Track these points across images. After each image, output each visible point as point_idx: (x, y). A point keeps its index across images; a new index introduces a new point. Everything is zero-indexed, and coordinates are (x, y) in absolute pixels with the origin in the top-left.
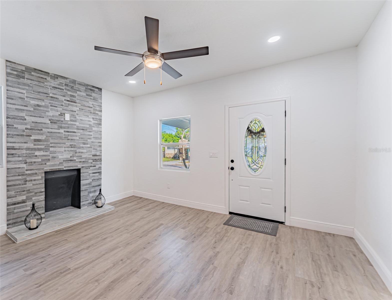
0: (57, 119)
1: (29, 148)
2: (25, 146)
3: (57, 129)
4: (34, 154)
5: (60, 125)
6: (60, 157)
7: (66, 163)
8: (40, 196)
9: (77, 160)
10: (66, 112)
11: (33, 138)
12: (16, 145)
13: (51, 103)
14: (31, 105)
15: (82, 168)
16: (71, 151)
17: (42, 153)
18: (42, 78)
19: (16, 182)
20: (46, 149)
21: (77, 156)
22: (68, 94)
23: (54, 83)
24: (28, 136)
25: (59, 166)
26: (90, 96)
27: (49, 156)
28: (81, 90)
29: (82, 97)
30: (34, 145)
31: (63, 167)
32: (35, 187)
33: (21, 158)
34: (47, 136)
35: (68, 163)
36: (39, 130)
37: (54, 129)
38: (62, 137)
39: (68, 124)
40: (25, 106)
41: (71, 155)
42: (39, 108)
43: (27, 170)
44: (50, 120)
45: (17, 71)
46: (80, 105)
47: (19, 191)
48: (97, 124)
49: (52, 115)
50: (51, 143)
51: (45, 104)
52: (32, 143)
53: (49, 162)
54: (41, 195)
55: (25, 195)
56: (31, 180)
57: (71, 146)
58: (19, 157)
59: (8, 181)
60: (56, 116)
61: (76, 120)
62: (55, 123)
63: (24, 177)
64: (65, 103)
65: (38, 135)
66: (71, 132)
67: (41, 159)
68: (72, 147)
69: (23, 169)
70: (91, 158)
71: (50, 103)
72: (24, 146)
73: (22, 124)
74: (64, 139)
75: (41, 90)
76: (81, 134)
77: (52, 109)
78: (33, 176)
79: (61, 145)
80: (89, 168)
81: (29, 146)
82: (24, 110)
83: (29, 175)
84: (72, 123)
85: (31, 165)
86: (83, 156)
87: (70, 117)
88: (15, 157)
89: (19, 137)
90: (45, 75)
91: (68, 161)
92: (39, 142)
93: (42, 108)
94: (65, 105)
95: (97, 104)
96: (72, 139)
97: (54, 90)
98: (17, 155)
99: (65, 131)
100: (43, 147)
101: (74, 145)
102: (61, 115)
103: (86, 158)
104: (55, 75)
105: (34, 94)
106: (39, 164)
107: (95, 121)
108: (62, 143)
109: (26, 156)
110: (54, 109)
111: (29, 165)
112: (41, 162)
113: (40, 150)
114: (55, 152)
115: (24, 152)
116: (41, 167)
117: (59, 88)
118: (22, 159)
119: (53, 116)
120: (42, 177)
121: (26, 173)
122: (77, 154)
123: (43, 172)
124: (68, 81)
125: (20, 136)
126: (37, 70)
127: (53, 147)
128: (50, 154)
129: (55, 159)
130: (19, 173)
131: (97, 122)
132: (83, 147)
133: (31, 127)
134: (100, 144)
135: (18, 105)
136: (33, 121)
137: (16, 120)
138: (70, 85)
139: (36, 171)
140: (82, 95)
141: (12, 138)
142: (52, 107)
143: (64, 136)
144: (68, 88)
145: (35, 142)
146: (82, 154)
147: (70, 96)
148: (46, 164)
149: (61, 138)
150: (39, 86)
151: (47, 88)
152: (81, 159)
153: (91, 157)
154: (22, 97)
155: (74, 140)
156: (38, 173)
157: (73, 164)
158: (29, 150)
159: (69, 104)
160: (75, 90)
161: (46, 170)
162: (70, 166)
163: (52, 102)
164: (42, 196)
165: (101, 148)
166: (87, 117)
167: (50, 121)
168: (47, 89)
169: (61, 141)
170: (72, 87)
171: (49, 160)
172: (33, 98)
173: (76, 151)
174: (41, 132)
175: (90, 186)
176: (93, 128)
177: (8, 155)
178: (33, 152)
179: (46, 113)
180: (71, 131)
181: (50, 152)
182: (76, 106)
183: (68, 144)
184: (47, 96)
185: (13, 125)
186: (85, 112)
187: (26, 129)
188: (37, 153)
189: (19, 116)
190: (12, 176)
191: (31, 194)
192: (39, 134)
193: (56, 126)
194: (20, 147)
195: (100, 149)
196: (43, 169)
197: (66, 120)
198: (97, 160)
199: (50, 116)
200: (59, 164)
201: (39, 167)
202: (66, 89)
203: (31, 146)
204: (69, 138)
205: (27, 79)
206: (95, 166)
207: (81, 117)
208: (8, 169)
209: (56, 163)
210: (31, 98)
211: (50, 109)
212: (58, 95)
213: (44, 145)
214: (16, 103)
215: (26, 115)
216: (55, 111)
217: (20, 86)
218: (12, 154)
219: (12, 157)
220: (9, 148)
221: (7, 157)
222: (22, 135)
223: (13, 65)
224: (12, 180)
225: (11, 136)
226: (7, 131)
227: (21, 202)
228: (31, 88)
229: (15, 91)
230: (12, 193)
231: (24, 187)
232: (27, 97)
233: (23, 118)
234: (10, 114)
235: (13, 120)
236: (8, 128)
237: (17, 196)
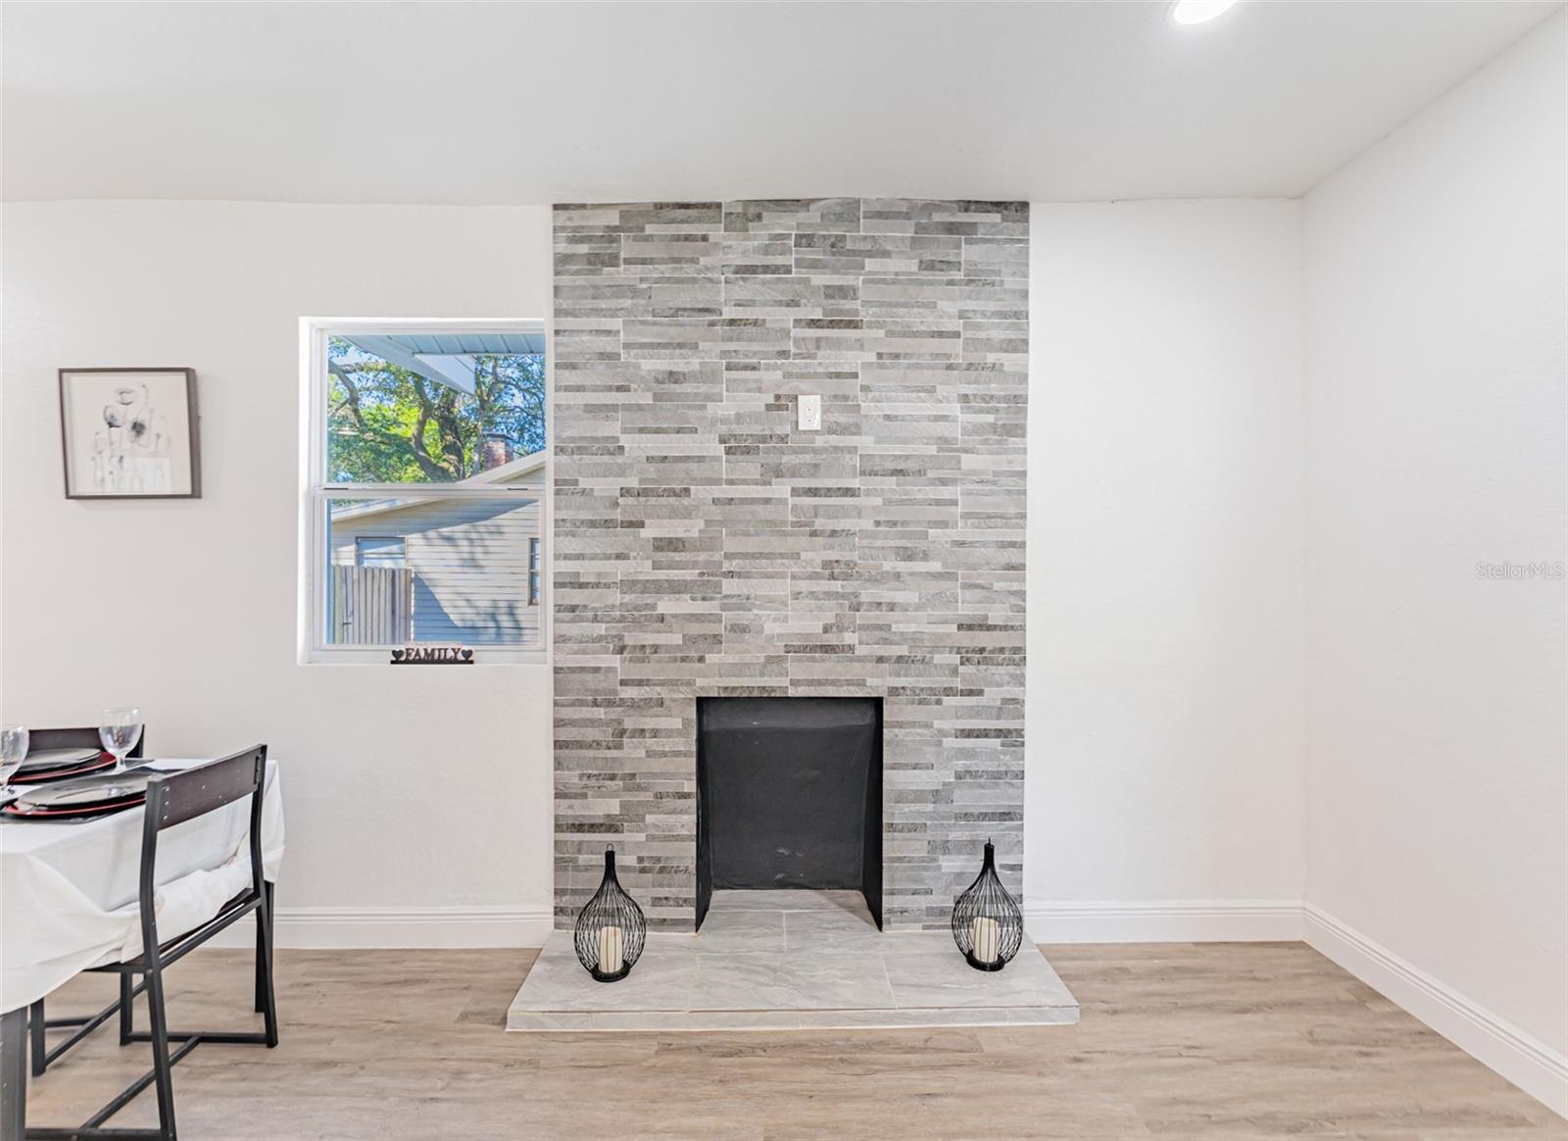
0: (756, 429)
1: (634, 582)
2: (620, 570)
3: (757, 484)
4: (654, 607)
5: (773, 459)
6: (771, 628)
7: (800, 660)
8: (675, 811)
9: (860, 651)
10: (804, 385)
11: (649, 532)
12: (587, 569)
13: (729, 351)
14: (642, 380)
15: (891, 698)
16: (829, 595)
17: (685, 605)
18: (688, 238)
19: (583, 730)
20: (704, 587)
21: (864, 628)
22: (813, 287)
23: (742, 248)
24: (631, 524)
25: (762, 675)
26: (944, 267)
27: (718, 619)
28: (889, 248)
29: (894, 282)
30: (656, 566)
31: (784, 682)
32: (656, 765)
33: (604, 626)
34: (708, 523)
35: (813, 660)
36: (674, 493)
37: (743, 481)
38: (785, 523)
39: (815, 451)
40: (619, 389)
41: (829, 618)
42: (677, 388)
43: (623, 683)
44: (722, 441)
45: (589, 239)
46: (881, 333)
47: (595, 772)
48: (993, 428)
49: (733, 413)
50: (729, 556)
51: (701, 364)
52: (647, 559)
53: (719, 652)
54: (681, 812)
55: (617, 797)
56: (642, 733)
57: (831, 570)
58: (595, 619)
59: (558, 723)
60: (754, 417)
61: (857, 425)
62: (747, 451)
63: (615, 713)
64: (796, 341)
65: (671, 518)
66: (829, 492)
67: (684, 636)
68: (833, 577)
69: (611, 675)
70: (948, 643)
71: (724, 354)
72: (615, 571)
73: (608, 472)
74: (791, 535)
75: (686, 298)
76: (888, 502)
77: (735, 380)
78: (650, 712)
79: (778, 565)
80: (939, 702)
81: (633, 571)
82: (614, 408)
83: (634, 705)
84: (835, 440)
85: (643, 661)
86: (894, 628)
87: (825, 411)
88: (582, 621)
89: (596, 531)
90: (699, 220)
91: (813, 649)
92: (672, 554)
93: (687, 388)
94: (797, 351)
95: (992, 306)
96: (834, 533)
97: (742, 283)
98: (590, 614)
99: (795, 492)
100: (690, 575)
101: (847, 564)
102: (779, 408)
103: (915, 640)
104: (747, 203)
105: (655, 324)
106: (675, 660)
107: (981, 411)
108: (782, 555)
109: (623, 619)
110: (745, 381)
111: (631, 660)
112: (682, 651)
113: (679, 593)
114: (744, 603)
115: (615, 597)
116: (685, 671)
117: (768, 266)
118: (606, 629)
119: (739, 418)
120: (686, 722)
121: (622, 697)
122: (860, 617)
123: (691, 699)
124: (813, 216)
125: (601, 526)
126: (668, 205)
127: (740, 575)
128: (724, 613)
129: (747, 636)
130: (597, 691)
131: (990, 418)
132: (898, 576)
133: (642, 481)
134: (1012, 556)
135: (595, 389)
136: (651, 453)
137: (587, 459)
138: (824, 237)
139: (662, 692)
140: (896, 274)
141: (574, 536)
142: (734, 374)
143: (791, 518)
144: (812, 253)
145: (660, 554)
146: (896, 615)
147: (828, 296)
148: (701, 659)
149: (775, 527)
150: (679, 281)
151: (710, 280)
152: (886, 642)
153: (949, 635)
154: (609, 349)
155: (849, 534)
156: (667, 703)
157: (840, 667)
158: (634, 592)
159: (818, 340)
160: (853, 252)
161: (701, 688)
162: (822, 677)
163: (731, 346)
164: (686, 817)
165: (1023, 580)
166: (922, 395)
167: (723, 446)
168: (710, 285)
169: (776, 544)
170: (836, 245)
171: (717, 639)
172: (651, 346)
173: (857, 595)
174: (686, 501)
175: (942, 807)
176: (963, 456)
177: (559, 611)
178: (648, 599)
179: (705, 407)
180: (829, 490)
181: (721, 599)
182: (861, 345)
183: (815, 555)
184: (712, 324)
185: (576, 482)
186: (910, 367)
187: (625, 492)
188: (666, 606)
189: (596, 440)
190: (573, 704)
191: (643, 797)
192: (674, 513)
193: (751, 468)
194: (599, 575)
195: (1015, 586)
196: (690, 683)
197: (801, 428)
198: (992, 652)
199: (725, 421)
200: (764, 666)
201: (673, 671)
202: (799, 263)
203: (642, 568)
204: (820, 524)
205: (628, 261)
206: (980, 693)
207: (888, 399)
208: (557, 670)
209: (748, 658)
210: (643, 346)
211: (724, 386)
212: (765, 304)
213: (695, 564)
214: (588, 382)
215: (625, 431)
216: (749, 390)
217: (603, 304)
218: (573, 609)
219: (573, 621)
220: (560, 580)
221: (556, 621)
222: (608, 524)
223: (577, 219)
224: (573, 723)
225: (568, 527)
226: (557, 508)
227: (602, 825)
228: (642, 302)
229: (582, 331)
230: (572, 778)
231: (614, 759)
232: (627, 346)
233: (611, 446)
234: (565, 435)
235: (576, 457)
236: (557, 493)
237: (590, 793)
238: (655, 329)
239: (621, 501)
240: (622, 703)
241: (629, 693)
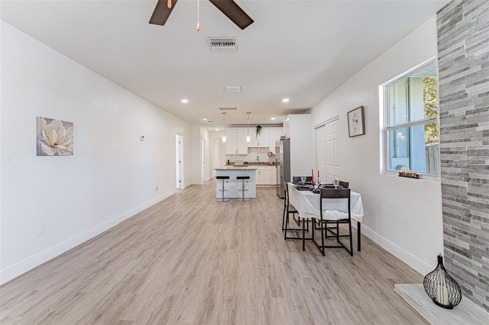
1: (473, 151)
2: (467, 146)
4: (484, 162)
11: (480, 128)
12: (453, 146)
14: (475, 61)
19: (453, 210)
24: (471, 126)
30: (484, 143)
33: (460, 169)
40: (464, 70)
43: (469, 194)
45: (450, 16)
47: (458, 229)
52: (480, 140)
55: (468, 242)
56: (479, 218)
58: (456, 166)
59: (444, 205)
63: (466, 206)
69: (464, 190)
72: (465, 146)
73: (461, 106)
78: (483, 210)
81: (473, 146)
82: (463, 78)
83: (474, 204)
85: (478, 186)
88: (451, 167)
89: (456, 130)
98: (454, 164)
105: (481, 33)
109: (468, 167)
111: (473, 185)
115: (465, 157)
118: (461, 171)
121: (469, 200)
125: (458, 128)
130: (458, 196)
133: (476, 106)
135: (454, 74)
136: (481, 93)
137: (452, 102)
141: (447, 134)
145: (486, 138)
154: (460, 55)
158: (473, 155)
172: (479, 44)
177: (443, 162)
178: (481, 158)
185: (447, 113)
187: (468, 113)
189: (456, 94)
190: (448, 199)
191: (480, 247)
194: (458, 148)
203: (477, 145)
205: (465, 15)
208: (442, 185)
210: (475, 46)
214: (452, 72)
215: (467, 87)
217: (456, 38)
218: (448, 162)
219: (448, 166)
220: (442, 151)
221: (442, 166)
222: (461, 127)
223: (445, 12)
224: (449, 206)
225: (445, 131)
226: (441, 124)
227: (462, 251)
228: (474, 27)
229: (448, 54)
230: (450, 227)
231: (466, 226)
232: (468, 50)
233: (461, 95)
234: (443, 96)
235: (448, 103)
236: (441, 118)
237: (457, 236)
238: (481, 36)
239: (467, 116)
240: (469, 202)
241: (472, 199)
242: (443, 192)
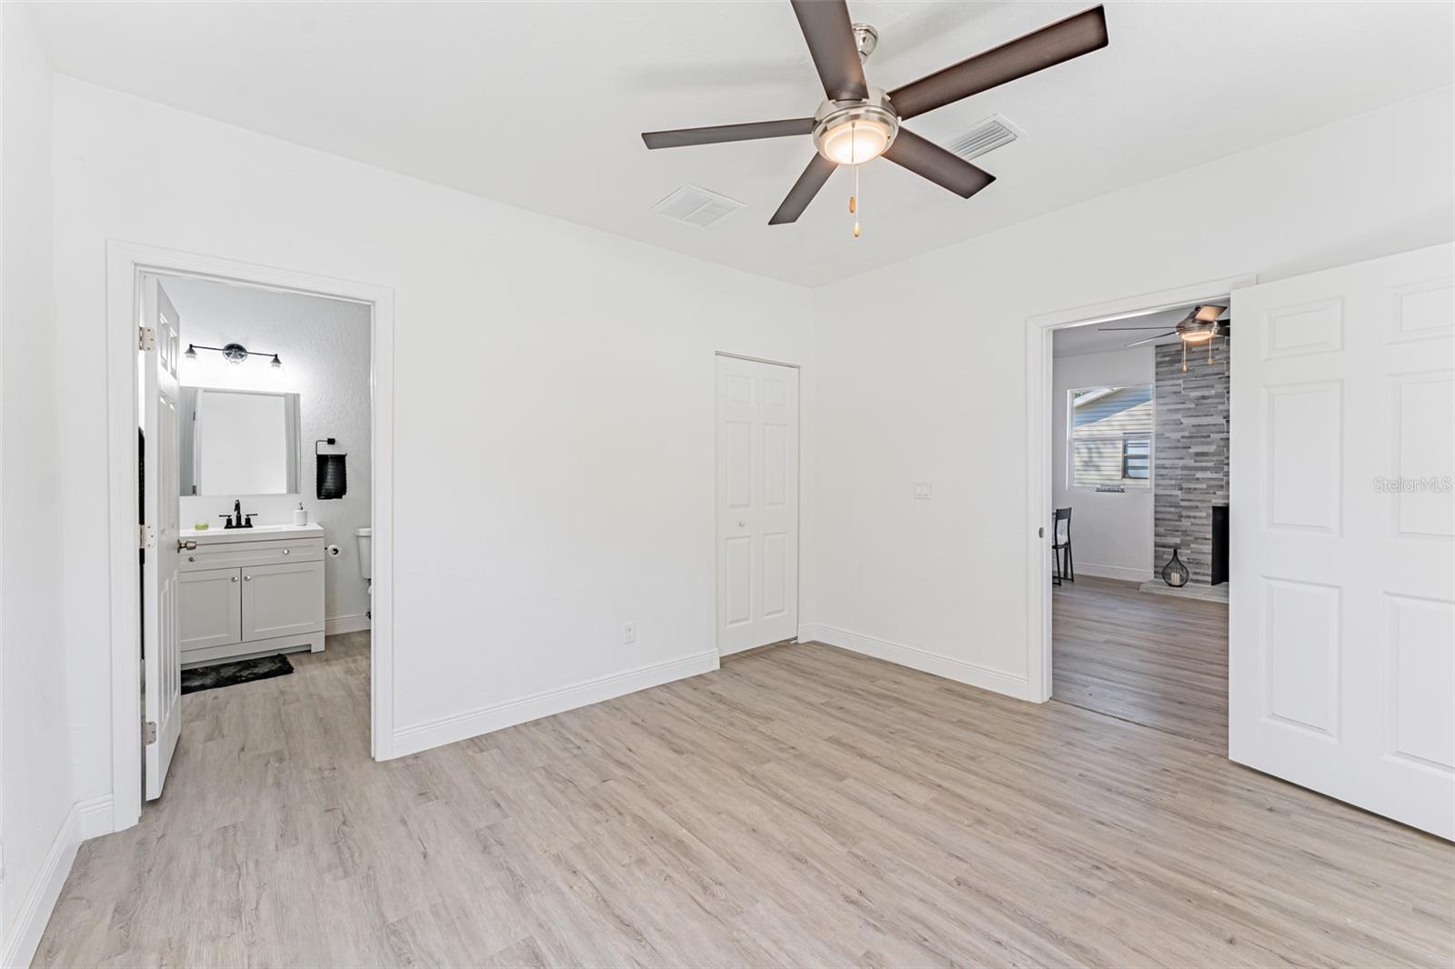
1: (1187, 467)
2: (1181, 463)
4: (1195, 475)
8: (1202, 544)
11: (1193, 450)
12: (1168, 463)
14: (1191, 400)
17: (1208, 475)
19: (1166, 515)
24: (1185, 448)
30: (1196, 461)
32: (1195, 528)
34: (1218, 446)
36: (1203, 437)
40: (1182, 403)
43: (1182, 500)
45: (1170, 355)
47: (1170, 529)
52: (1192, 459)
54: (1206, 545)
55: (1179, 537)
56: (1189, 517)
58: (1171, 479)
59: (1156, 512)
63: (1178, 510)
69: (1177, 497)
71: (1225, 389)
72: (1179, 463)
73: (1176, 431)
75: (1209, 371)
78: (1193, 510)
81: (1186, 463)
82: (1179, 409)
83: (1186, 507)
85: (1190, 493)
88: (1167, 479)
89: (1172, 450)
92: (1202, 458)
93: (1209, 401)
98: (1169, 477)
100: (1210, 465)
105: (1196, 380)
106: (1203, 493)
109: (1182, 479)
111: (1185, 493)
112: (1206, 491)
113: (1205, 471)
115: (1180, 472)
116: (1208, 497)
118: (1175, 482)
120: (1207, 515)
123: (1210, 507)
125: (1173, 448)
128: (1224, 478)
130: (1171, 502)
133: (1190, 433)
135: (1171, 404)
136: (1194, 424)
137: (1169, 427)
139: (1198, 504)
141: (1164, 451)
145: (1197, 457)
148: (1215, 493)
151: (1219, 364)
154: (1178, 390)
156: (1200, 508)
158: (1187, 470)
161: (1214, 504)
164: (1208, 547)
167: (1225, 420)
171: (1221, 487)
172: (1194, 388)
174: (1208, 440)
177: (1158, 476)
178: (1192, 472)
179: (1217, 407)
181: (1223, 473)
184: (1220, 378)
185: (1165, 434)
187: (1183, 437)
188: (1199, 475)
189: (1172, 420)
190: (1162, 506)
191: (1188, 538)
192: (1203, 444)
194: (1173, 464)
196: (1210, 501)
199: (1225, 412)
201: (1202, 497)
203: (1191, 463)
208: (1156, 495)
210: (1191, 388)
211: (1225, 400)
213: (1212, 461)
214: (1170, 401)
215: (1183, 417)
217: (1175, 376)
218: (1162, 475)
219: (1162, 479)
220: (1157, 466)
222: (1178, 448)
223: (1165, 349)
224: (1162, 512)
226: (1156, 442)
227: (1173, 546)
229: (1165, 385)
230: (1161, 530)
231: (1178, 525)
232: (1184, 389)
236: (1156, 438)
237: (1167, 535)
238: (1196, 382)
239: (1182, 440)
240: (1181, 507)
241: (1183, 504)
242: (1156, 501)
